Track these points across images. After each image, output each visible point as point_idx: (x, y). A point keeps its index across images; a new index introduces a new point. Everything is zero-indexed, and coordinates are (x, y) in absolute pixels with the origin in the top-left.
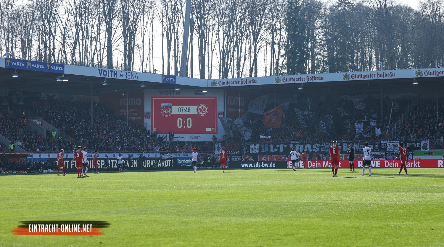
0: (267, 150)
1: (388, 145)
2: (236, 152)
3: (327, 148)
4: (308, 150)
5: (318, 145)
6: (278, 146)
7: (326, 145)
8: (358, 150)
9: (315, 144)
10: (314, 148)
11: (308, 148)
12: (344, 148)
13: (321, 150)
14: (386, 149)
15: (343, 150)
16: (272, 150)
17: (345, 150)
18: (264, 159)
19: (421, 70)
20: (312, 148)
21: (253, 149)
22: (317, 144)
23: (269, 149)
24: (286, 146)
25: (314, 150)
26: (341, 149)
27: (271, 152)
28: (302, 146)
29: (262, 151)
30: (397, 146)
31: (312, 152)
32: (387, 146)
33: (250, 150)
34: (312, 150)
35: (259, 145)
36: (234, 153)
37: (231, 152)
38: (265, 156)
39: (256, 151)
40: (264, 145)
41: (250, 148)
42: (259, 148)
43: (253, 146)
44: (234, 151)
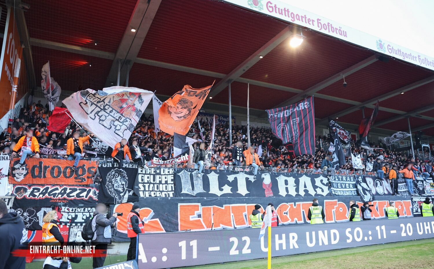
0: (199, 188)
2: (83, 191)
3: (342, 188)
4: (307, 191)
5: (325, 181)
6: (231, 178)
7: (339, 180)
9: (318, 176)
10: (317, 187)
11: (305, 187)
14: (423, 191)
16: (214, 189)
18: (199, 216)
20: (315, 187)
21: (149, 183)
22: (321, 177)
23: (207, 185)
25: (319, 192)
26: (369, 189)
27: (213, 196)
28: (291, 180)
29: (183, 192)
32: (424, 186)
33: (141, 185)
34: (316, 191)
35: (171, 171)
36: (75, 194)
37: (57, 192)
38: (201, 208)
39: (161, 192)
40: (189, 173)
41: (140, 181)
42: (170, 181)
43: (150, 174)
44: (74, 190)
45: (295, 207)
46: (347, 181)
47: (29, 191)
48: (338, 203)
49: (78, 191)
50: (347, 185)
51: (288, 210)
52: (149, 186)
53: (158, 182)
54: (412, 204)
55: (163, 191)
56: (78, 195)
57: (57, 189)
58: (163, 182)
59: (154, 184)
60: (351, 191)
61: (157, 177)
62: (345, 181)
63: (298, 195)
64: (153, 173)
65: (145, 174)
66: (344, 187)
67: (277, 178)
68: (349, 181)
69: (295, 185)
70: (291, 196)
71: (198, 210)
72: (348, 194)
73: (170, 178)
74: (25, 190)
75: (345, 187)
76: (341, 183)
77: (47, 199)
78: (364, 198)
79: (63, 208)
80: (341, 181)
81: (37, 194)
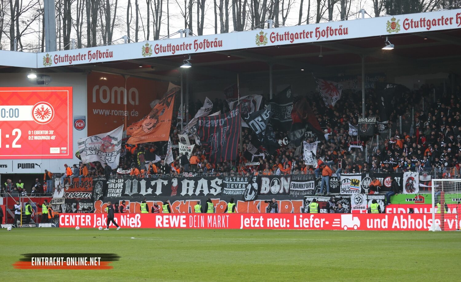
0: (135, 191)
1: (341, 180)
2: (87, 194)
3: (234, 188)
4: (202, 191)
5: (220, 182)
6: (153, 183)
7: (233, 181)
8: (287, 191)
9: (213, 178)
10: (212, 188)
11: (202, 188)
12: (263, 188)
13: (224, 192)
14: (337, 190)
15: (262, 192)
16: (143, 192)
17: (266, 192)
18: (128, 208)
19: (397, 17)
20: (210, 188)
21: (112, 188)
22: (217, 179)
23: (139, 189)
24: (166, 183)
25: (212, 191)
26: (257, 189)
27: (142, 195)
28: (192, 183)
29: (126, 193)
30: (358, 184)
31: (208, 194)
32: (340, 183)
33: (109, 190)
34: (210, 191)
35: (123, 180)
36: (83, 196)
37: (78, 195)
38: (130, 203)
39: (117, 193)
40: (131, 181)
41: (109, 187)
42: (122, 187)
43: (113, 183)
44: (84, 194)
45: (184, 204)
46: (240, 181)
47: (69, 195)
48: (220, 201)
49: (85, 194)
50: (240, 185)
51: (179, 206)
52: (112, 190)
53: (116, 188)
54: (304, 204)
55: (118, 193)
56: (84, 196)
57: (78, 194)
58: (119, 188)
59: (114, 189)
60: (242, 191)
61: (116, 184)
62: (238, 181)
63: (194, 195)
64: (114, 182)
65: (111, 183)
66: (236, 187)
67: (182, 182)
68: (242, 181)
69: (194, 186)
70: (189, 195)
71: (128, 204)
72: (238, 193)
73: (122, 184)
74: (68, 194)
75: (238, 188)
76: (234, 184)
77: (74, 198)
78: (246, 197)
79: (79, 203)
80: (235, 181)
81: (71, 196)
